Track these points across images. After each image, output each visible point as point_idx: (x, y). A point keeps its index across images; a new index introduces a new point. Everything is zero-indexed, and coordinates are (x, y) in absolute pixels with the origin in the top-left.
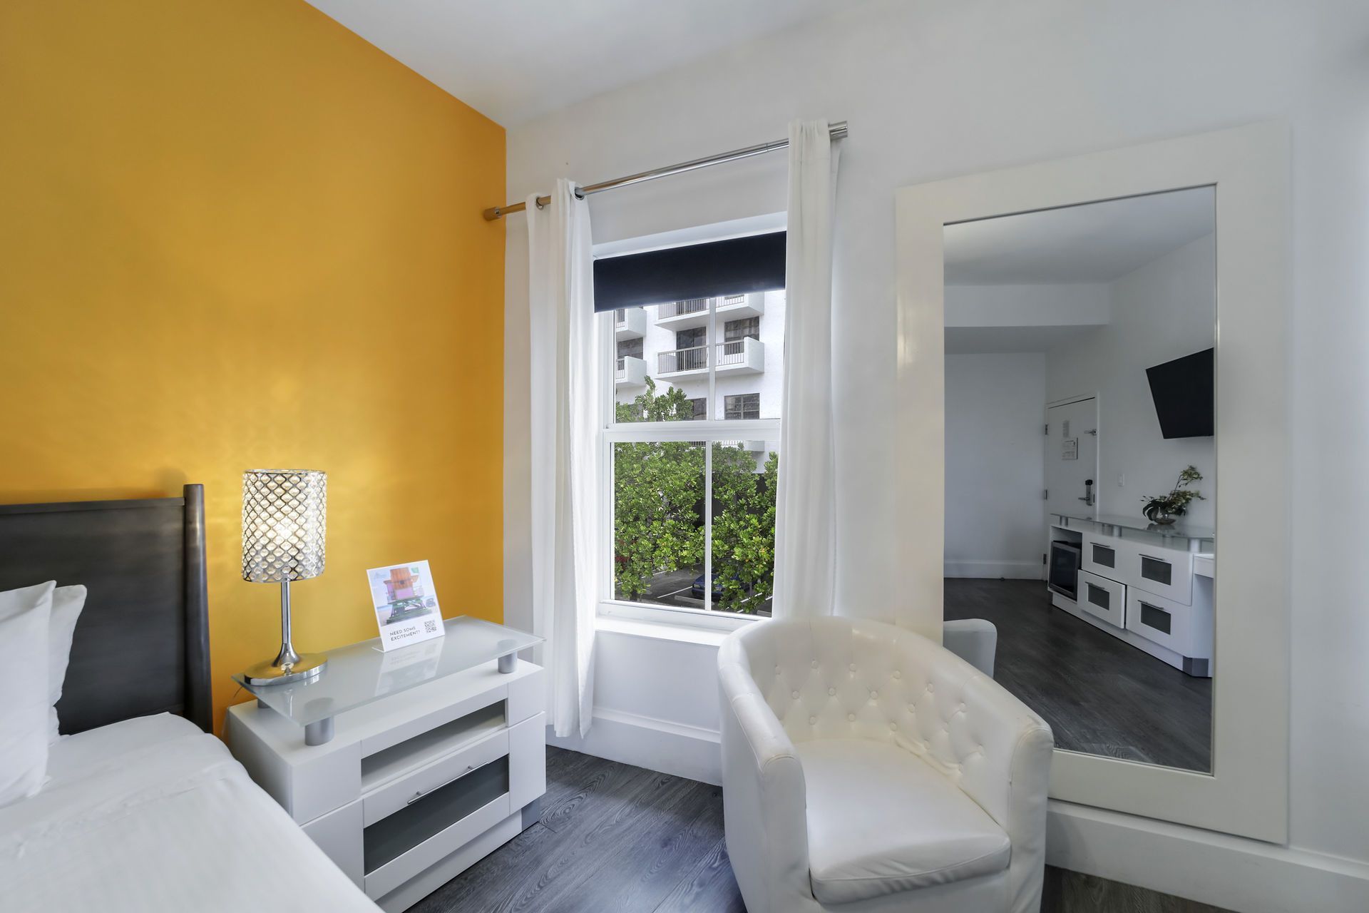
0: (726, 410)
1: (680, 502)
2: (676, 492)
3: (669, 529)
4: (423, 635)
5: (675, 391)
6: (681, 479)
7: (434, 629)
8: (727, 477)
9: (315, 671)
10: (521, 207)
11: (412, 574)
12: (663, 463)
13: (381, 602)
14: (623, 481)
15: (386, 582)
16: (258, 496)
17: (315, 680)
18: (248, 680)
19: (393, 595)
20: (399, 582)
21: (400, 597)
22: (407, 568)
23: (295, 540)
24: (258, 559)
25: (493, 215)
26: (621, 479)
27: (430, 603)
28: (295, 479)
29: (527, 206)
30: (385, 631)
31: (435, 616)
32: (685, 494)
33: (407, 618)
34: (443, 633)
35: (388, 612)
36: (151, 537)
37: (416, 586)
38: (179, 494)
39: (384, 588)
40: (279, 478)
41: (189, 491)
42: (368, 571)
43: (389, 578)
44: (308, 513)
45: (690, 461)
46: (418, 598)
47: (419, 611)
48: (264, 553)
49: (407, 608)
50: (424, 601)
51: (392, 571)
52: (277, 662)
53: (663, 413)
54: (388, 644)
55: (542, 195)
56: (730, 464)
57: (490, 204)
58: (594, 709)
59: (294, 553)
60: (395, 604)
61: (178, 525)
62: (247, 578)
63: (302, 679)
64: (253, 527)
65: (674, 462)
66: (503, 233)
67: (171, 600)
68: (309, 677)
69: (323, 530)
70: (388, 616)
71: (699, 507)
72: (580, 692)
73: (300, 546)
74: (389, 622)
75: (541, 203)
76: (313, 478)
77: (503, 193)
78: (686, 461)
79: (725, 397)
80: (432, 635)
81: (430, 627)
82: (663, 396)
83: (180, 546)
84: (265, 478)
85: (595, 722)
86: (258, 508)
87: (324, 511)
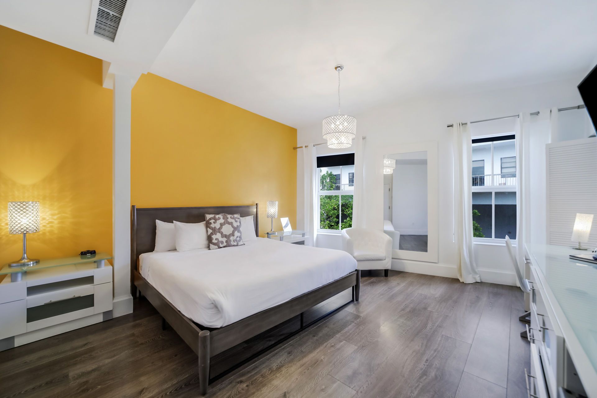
0: (349, 178)
1: (331, 214)
2: (329, 211)
3: (327, 225)
5: (329, 172)
6: (332, 206)
8: (349, 205)
10: (302, 147)
12: (324, 200)
13: (283, 223)
16: (269, 205)
23: (274, 212)
24: (269, 215)
25: (295, 148)
27: (289, 224)
28: (274, 202)
30: (284, 229)
31: (290, 226)
32: (333, 211)
33: (286, 227)
36: (253, 211)
38: (255, 205)
40: (272, 202)
41: (257, 204)
42: (281, 218)
44: (276, 208)
45: (335, 199)
49: (286, 225)
53: (324, 181)
55: (306, 145)
56: (350, 200)
57: (295, 147)
59: (274, 214)
61: (256, 210)
62: (267, 217)
64: (268, 209)
65: (329, 200)
66: (296, 151)
69: (277, 210)
71: (338, 217)
74: (284, 227)
75: (306, 147)
76: (276, 202)
77: (296, 143)
78: (333, 199)
79: (349, 173)
81: (290, 229)
82: (324, 174)
83: (256, 213)
84: (270, 202)
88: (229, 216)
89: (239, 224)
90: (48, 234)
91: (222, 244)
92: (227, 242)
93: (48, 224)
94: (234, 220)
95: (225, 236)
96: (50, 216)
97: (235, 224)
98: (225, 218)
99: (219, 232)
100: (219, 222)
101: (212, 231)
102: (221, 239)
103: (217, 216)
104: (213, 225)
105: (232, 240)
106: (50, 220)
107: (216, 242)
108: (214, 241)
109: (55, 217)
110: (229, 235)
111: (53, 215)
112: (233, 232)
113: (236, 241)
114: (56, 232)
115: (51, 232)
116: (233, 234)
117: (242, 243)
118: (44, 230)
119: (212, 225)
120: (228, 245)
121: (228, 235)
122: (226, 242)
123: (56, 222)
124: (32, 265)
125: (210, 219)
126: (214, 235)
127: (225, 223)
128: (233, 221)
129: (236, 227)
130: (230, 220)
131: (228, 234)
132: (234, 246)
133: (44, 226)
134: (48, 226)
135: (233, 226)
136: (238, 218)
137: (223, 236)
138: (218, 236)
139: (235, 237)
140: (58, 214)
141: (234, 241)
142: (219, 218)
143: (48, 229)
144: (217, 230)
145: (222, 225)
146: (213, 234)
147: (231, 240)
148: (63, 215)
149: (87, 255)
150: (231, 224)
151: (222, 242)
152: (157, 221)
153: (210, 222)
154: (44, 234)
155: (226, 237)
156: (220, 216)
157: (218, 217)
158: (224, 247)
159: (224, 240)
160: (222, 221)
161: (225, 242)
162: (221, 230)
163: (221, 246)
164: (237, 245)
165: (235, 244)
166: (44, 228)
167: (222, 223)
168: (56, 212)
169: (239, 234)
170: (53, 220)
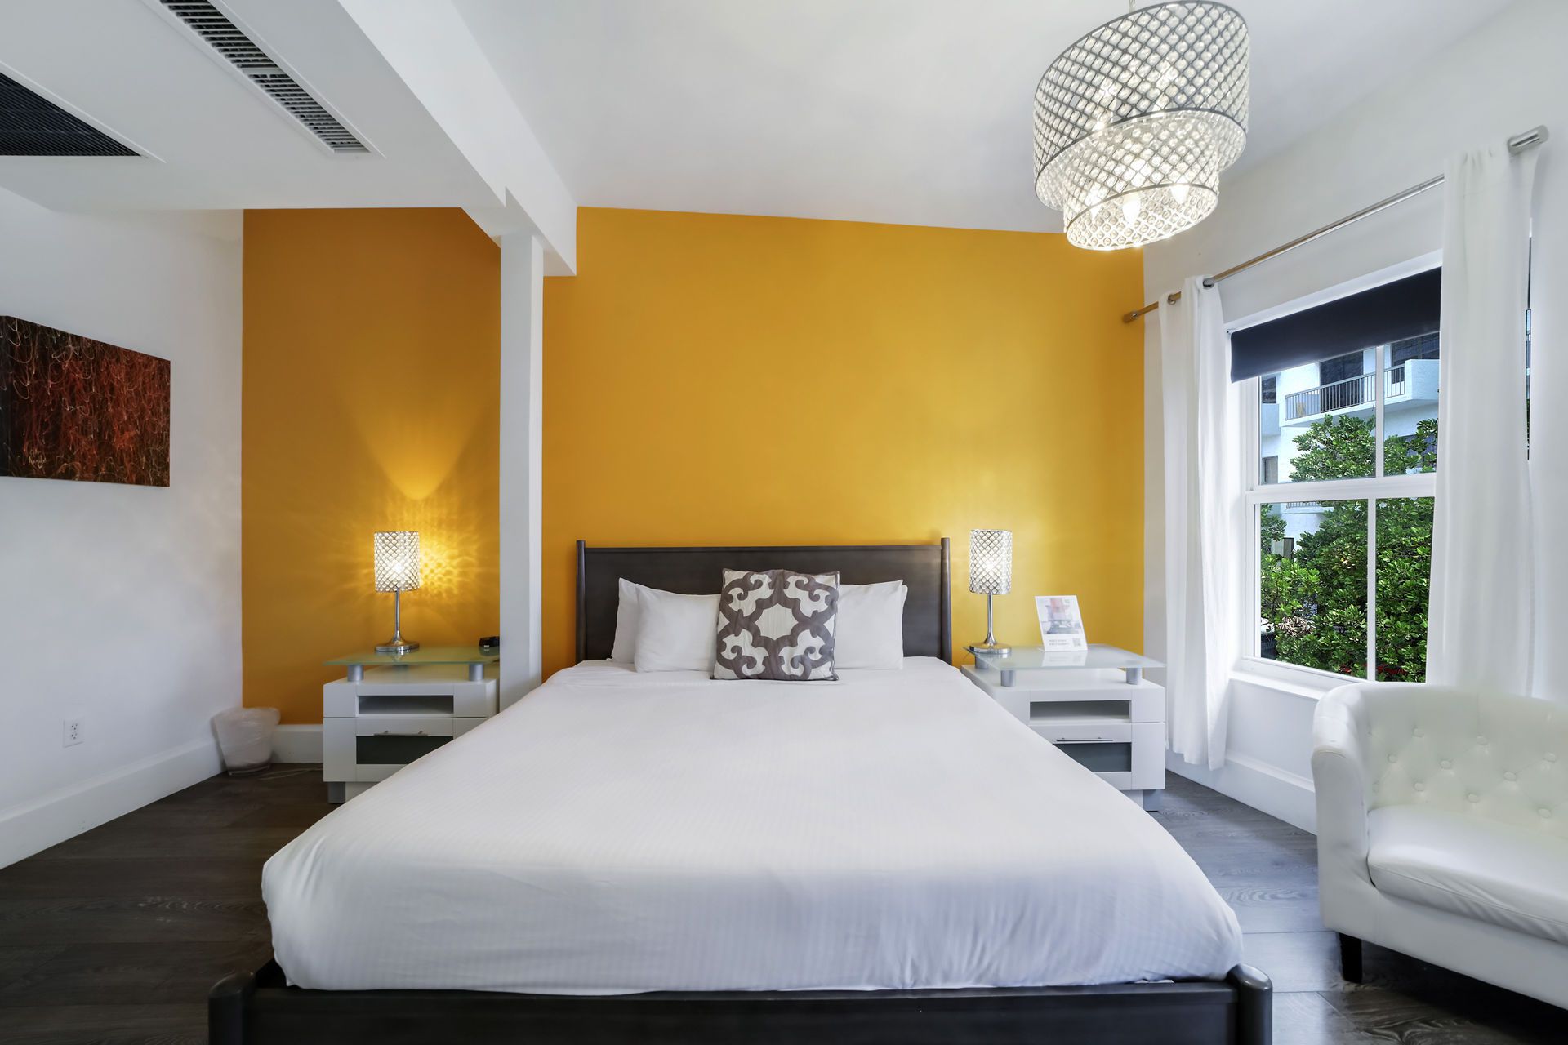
4: (1071, 647)
7: (1079, 645)
9: (1005, 651)
10: (1155, 306)
11: (1065, 604)
13: (1043, 617)
14: (1389, 552)
15: (1047, 606)
16: (978, 544)
17: (1005, 656)
18: (972, 649)
19: (1051, 616)
20: (1055, 608)
21: (1056, 618)
22: (1061, 600)
23: (996, 571)
24: (977, 580)
25: (1129, 318)
26: (1385, 549)
27: (1077, 625)
28: (996, 534)
29: (1160, 305)
30: (1046, 638)
31: (1081, 636)
33: (1060, 633)
34: (1086, 649)
35: (1048, 626)
36: (928, 566)
37: (1067, 612)
38: (939, 543)
39: (1046, 610)
40: (989, 534)
41: (943, 540)
42: (1036, 597)
43: (1049, 604)
44: (1003, 555)
46: (1069, 621)
47: (1068, 631)
48: (980, 577)
49: (1061, 626)
50: (1073, 624)
51: (1052, 600)
52: (986, 641)
54: (1047, 647)
55: (1174, 292)
57: (1131, 310)
58: (1226, 752)
59: (995, 579)
60: (1052, 622)
61: (939, 560)
62: (972, 590)
63: (998, 654)
64: (975, 562)
66: (1141, 330)
67: (936, 601)
68: (1002, 654)
69: (1010, 566)
70: (1048, 628)
72: (1209, 728)
73: (999, 574)
74: (1049, 633)
75: (1173, 299)
76: (1005, 534)
77: (1140, 298)
80: (1077, 648)
81: (1077, 643)
83: (940, 572)
84: (981, 534)
85: (1227, 763)
86: (978, 551)
87: (1011, 555)
88: (792, 579)
89: (822, 606)
90: (444, 595)
91: (748, 668)
92: (767, 663)
93: (445, 575)
94: (806, 593)
95: (763, 642)
96: (448, 561)
97: (807, 608)
98: (779, 586)
99: (749, 629)
100: (754, 595)
101: (727, 622)
102: (748, 650)
103: (753, 578)
104: (735, 606)
105: (786, 659)
106: (448, 568)
107: (731, 656)
108: (728, 655)
109: (455, 562)
110: (778, 640)
111: (452, 558)
112: (795, 632)
113: (802, 663)
114: (456, 591)
115: (449, 591)
116: (791, 640)
117: (828, 674)
118: (440, 586)
119: (733, 603)
120: (772, 673)
121: (775, 639)
122: (766, 661)
123: (456, 572)
124: (402, 653)
125: (733, 585)
126: (732, 636)
127: (774, 600)
128: (803, 595)
129: (809, 615)
130: (791, 592)
131: (774, 636)
132: (792, 678)
133: (440, 579)
134: (445, 579)
135: (797, 613)
136: (828, 588)
137: (759, 641)
138: (744, 639)
139: (799, 651)
140: (459, 556)
141: (792, 662)
142: (759, 584)
143: (445, 586)
144: (742, 622)
145: (762, 605)
146: (729, 634)
147: (781, 658)
148: (466, 558)
149: (485, 646)
150: (793, 605)
151: (751, 662)
152: (622, 581)
153: (730, 593)
154: (439, 594)
155: (766, 647)
156: (766, 578)
157: (757, 581)
158: (759, 677)
159: (759, 654)
160: (765, 592)
161: (759, 662)
162: (756, 623)
163: (746, 670)
164: (804, 678)
165: (798, 672)
166: (439, 583)
167: (763, 600)
168: (456, 552)
169: (818, 642)
170: (451, 569)
